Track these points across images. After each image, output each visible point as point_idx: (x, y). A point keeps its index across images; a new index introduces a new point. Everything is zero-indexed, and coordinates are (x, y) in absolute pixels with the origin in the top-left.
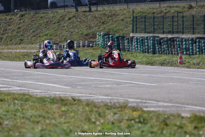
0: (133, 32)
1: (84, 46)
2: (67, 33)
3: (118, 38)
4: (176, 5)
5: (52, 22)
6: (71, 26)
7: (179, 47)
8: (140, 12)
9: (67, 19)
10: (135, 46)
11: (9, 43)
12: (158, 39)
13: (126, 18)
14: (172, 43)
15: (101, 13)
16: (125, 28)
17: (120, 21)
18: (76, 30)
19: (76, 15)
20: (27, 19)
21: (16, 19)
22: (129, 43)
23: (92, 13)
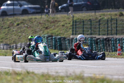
0: (73, 34)
2: (16, 36)
3: (60, 39)
4: (109, 13)
5: (3, 28)
6: (19, 31)
7: (114, 46)
8: (78, 19)
9: (16, 24)
12: (95, 39)
13: (66, 24)
14: (107, 43)
15: (45, 19)
16: (65, 32)
17: (61, 27)
18: (24, 34)
19: (24, 21)
22: (69, 44)
23: (37, 20)
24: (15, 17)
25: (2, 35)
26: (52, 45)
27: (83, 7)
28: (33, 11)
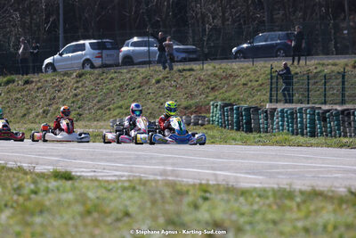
0: (271, 102)
1: (188, 124)
2: (154, 104)
3: (247, 110)
5: (130, 87)
6: (161, 94)
9: (154, 81)
10: (278, 123)
12: (320, 111)
13: (251, 81)
14: (346, 118)
15: (209, 73)
17: (241, 86)
19: (169, 75)
20: (88, 81)
21: (70, 81)
22: (267, 120)
23: (194, 73)
26: (232, 121)
27: (279, 50)
28: (184, 55)
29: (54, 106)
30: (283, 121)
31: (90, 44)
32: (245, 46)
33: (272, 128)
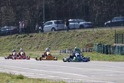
0: (115, 43)
1: (86, 51)
2: (76, 44)
3: (107, 46)
5: (67, 38)
6: (78, 40)
9: (76, 35)
10: (117, 51)
11: (42, 50)
13: (110, 35)
15: (95, 32)
16: (109, 41)
17: (107, 37)
18: (81, 42)
19: (81, 33)
20: (52, 36)
21: (46, 36)
22: (113, 50)
23: (90, 32)
24: (76, 30)
25: (66, 43)
26: (101, 50)
27: (121, 23)
28: (87, 26)
29: (41, 45)
30: (118, 50)
31: (54, 22)
32: (109, 22)
33: (115, 53)
